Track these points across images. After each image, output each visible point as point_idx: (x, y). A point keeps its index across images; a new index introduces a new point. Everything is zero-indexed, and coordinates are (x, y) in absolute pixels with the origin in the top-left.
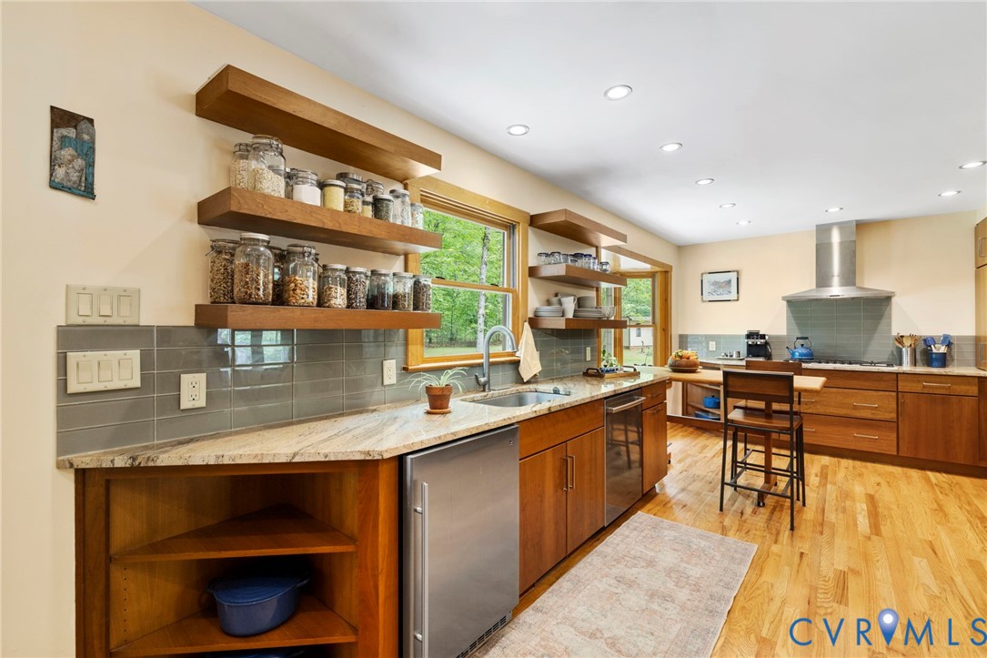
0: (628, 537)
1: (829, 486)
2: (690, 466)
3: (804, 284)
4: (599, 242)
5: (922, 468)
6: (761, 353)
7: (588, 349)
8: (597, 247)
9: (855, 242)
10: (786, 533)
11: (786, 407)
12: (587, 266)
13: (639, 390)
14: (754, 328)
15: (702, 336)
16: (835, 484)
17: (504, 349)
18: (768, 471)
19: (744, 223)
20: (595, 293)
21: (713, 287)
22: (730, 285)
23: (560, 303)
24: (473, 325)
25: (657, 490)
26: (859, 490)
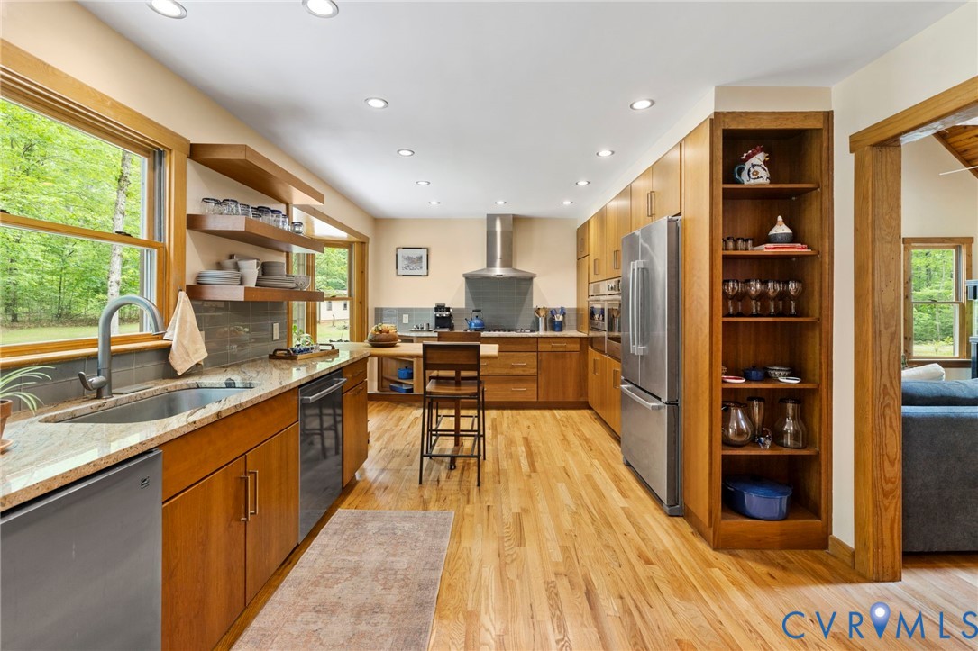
0: (326, 546)
1: (499, 436)
2: (388, 442)
3: (477, 265)
4: (291, 198)
5: (550, 408)
6: (447, 325)
7: (276, 326)
8: (287, 205)
9: (511, 232)
10: (474, 491)
11: (473, 374)
12: (274, 224)
13: (339, 372)
14: (441, 302)
15: (396, 309)
16: (502, 434)
17: (141, 330)
18: (457, 434)
19: (434, 203)
20: (285, 259)
21: (406, 262)
22: (419, 261)
23: (237, 268)
24: (101, 296)
25: (357, 478)
26: (518, 436)
